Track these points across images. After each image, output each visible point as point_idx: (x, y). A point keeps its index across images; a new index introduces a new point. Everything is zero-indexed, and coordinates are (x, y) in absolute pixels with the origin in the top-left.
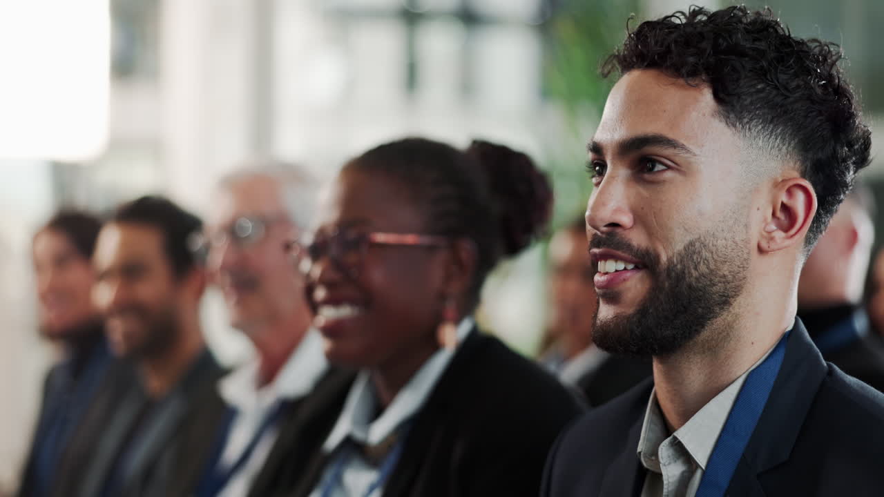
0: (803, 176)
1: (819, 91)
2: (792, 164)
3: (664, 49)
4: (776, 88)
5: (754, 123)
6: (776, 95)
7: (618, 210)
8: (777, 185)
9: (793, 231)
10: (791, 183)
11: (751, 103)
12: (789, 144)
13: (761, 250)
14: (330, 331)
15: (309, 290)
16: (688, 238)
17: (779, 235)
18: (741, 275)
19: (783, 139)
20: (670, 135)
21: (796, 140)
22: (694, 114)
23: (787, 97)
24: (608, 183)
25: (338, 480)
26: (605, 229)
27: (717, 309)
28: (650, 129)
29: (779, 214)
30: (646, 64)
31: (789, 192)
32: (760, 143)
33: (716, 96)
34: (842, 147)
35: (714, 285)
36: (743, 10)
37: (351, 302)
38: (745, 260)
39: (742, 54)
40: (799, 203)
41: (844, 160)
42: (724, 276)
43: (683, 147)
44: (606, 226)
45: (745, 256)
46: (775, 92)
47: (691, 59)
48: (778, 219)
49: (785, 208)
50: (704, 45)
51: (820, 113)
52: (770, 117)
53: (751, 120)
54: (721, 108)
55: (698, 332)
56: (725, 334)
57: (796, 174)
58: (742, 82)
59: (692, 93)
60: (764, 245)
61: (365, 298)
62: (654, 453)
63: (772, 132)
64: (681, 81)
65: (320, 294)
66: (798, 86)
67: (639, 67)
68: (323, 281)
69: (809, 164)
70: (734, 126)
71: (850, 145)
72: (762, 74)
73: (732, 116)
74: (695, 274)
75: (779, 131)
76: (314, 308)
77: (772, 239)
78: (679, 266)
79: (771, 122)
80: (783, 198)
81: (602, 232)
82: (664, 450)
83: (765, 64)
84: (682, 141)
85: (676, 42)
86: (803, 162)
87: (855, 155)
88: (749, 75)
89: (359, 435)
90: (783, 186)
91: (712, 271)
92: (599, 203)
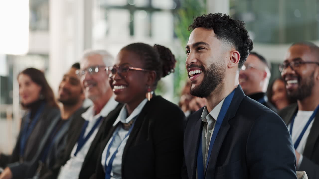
0: (236, 50)
1: (239, 31)
2: (233, 47)
3: (202, 22)
4: (229, 30)
5: (224, 38)
6: (229, 32)
7: (193, 59)
8: (231, 52)
9: (235, 63)
10: (234, 52)
11: (223, 34)
12: (233, 43)
13: (228, 67)
14: (117, 92)
15: (111, 82)
16: (211, 64)
17: (232, 63)
18: (224, 73)
19: (231, 42)
20: (205, 42)
21: (234, 42)
22: (210, 36)
23: (232, 32)
24: (191, 53)
25: (117, 134)
26: (190, 64)
27: (219, 82)
28: (200, 40)
29: (232, 59)
30: (198, 26)
31: (234, 54)
32: (226, 43)
33: (215, 32)
34: (245, 44)
35: (219, 75)
36: (221, 14)
37: (123, 85)
38: (225, 69)
39: (220, 23)
40: (236, 56)
41: (246, 47)
42: (220, 73)
43: (207, 44)
44: (191, 63)
45: (225, 68)
46: (228, 31)
47: (208, 24)
48: (232, 60)
49: (233, 58)
50: (211, 21)
51: (239, 36)
52: (227, 37)
53: (223, 37)
54: (216, 35)
55: (215, 88)
56: (221, 88)
57: (235, 50)
58: (221, 29)
59: (209, 32)
60: (229, 66)
61: (127, 84)
62: (205, 118)
63: (228, 40)
64: (207, 29)
65: (114, 82)
66: (234, 30)
67: (197, 27)
68: (115, 79)
69: (238, 48)
70: (219, 39)
71: (247, 44)
72: (225, 27)
73: (219, 36)
74: (214, 72)
75: (230, 40)
76: (112, 87)
77: (231, 64)
78: (210, 70)
79: (228, 37)
80: (233, 55)
81: (190, 65)
82: (208, 118)
83: (226, 25)
84: (207, 43)
85: (205, 20)
86: (236, 47)
87: (249, 46)
88: (222, 27)
89: (123, 121)
90: (232, 52)
91: (218, 72)
92: (189, 58)
